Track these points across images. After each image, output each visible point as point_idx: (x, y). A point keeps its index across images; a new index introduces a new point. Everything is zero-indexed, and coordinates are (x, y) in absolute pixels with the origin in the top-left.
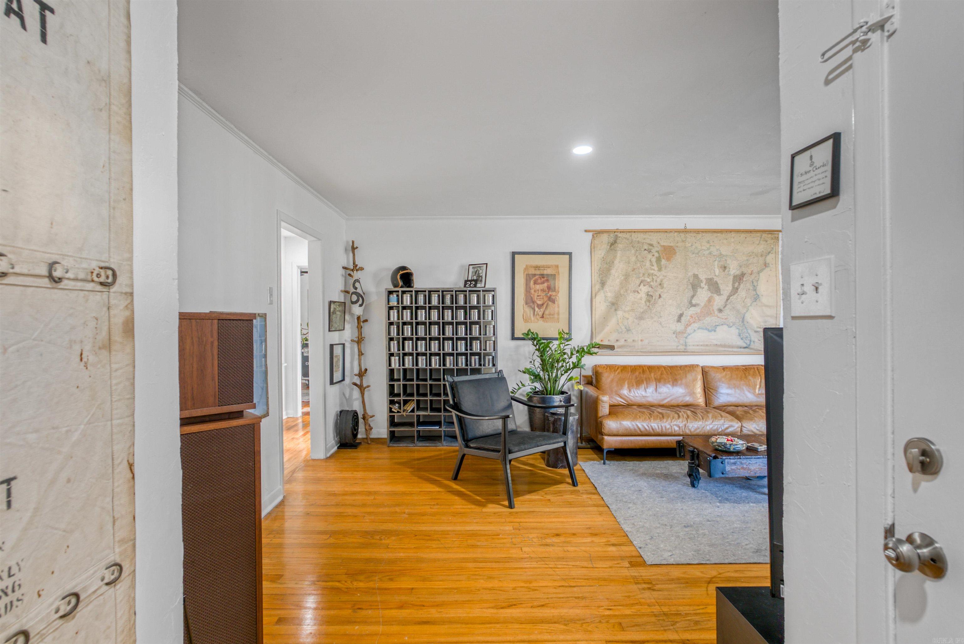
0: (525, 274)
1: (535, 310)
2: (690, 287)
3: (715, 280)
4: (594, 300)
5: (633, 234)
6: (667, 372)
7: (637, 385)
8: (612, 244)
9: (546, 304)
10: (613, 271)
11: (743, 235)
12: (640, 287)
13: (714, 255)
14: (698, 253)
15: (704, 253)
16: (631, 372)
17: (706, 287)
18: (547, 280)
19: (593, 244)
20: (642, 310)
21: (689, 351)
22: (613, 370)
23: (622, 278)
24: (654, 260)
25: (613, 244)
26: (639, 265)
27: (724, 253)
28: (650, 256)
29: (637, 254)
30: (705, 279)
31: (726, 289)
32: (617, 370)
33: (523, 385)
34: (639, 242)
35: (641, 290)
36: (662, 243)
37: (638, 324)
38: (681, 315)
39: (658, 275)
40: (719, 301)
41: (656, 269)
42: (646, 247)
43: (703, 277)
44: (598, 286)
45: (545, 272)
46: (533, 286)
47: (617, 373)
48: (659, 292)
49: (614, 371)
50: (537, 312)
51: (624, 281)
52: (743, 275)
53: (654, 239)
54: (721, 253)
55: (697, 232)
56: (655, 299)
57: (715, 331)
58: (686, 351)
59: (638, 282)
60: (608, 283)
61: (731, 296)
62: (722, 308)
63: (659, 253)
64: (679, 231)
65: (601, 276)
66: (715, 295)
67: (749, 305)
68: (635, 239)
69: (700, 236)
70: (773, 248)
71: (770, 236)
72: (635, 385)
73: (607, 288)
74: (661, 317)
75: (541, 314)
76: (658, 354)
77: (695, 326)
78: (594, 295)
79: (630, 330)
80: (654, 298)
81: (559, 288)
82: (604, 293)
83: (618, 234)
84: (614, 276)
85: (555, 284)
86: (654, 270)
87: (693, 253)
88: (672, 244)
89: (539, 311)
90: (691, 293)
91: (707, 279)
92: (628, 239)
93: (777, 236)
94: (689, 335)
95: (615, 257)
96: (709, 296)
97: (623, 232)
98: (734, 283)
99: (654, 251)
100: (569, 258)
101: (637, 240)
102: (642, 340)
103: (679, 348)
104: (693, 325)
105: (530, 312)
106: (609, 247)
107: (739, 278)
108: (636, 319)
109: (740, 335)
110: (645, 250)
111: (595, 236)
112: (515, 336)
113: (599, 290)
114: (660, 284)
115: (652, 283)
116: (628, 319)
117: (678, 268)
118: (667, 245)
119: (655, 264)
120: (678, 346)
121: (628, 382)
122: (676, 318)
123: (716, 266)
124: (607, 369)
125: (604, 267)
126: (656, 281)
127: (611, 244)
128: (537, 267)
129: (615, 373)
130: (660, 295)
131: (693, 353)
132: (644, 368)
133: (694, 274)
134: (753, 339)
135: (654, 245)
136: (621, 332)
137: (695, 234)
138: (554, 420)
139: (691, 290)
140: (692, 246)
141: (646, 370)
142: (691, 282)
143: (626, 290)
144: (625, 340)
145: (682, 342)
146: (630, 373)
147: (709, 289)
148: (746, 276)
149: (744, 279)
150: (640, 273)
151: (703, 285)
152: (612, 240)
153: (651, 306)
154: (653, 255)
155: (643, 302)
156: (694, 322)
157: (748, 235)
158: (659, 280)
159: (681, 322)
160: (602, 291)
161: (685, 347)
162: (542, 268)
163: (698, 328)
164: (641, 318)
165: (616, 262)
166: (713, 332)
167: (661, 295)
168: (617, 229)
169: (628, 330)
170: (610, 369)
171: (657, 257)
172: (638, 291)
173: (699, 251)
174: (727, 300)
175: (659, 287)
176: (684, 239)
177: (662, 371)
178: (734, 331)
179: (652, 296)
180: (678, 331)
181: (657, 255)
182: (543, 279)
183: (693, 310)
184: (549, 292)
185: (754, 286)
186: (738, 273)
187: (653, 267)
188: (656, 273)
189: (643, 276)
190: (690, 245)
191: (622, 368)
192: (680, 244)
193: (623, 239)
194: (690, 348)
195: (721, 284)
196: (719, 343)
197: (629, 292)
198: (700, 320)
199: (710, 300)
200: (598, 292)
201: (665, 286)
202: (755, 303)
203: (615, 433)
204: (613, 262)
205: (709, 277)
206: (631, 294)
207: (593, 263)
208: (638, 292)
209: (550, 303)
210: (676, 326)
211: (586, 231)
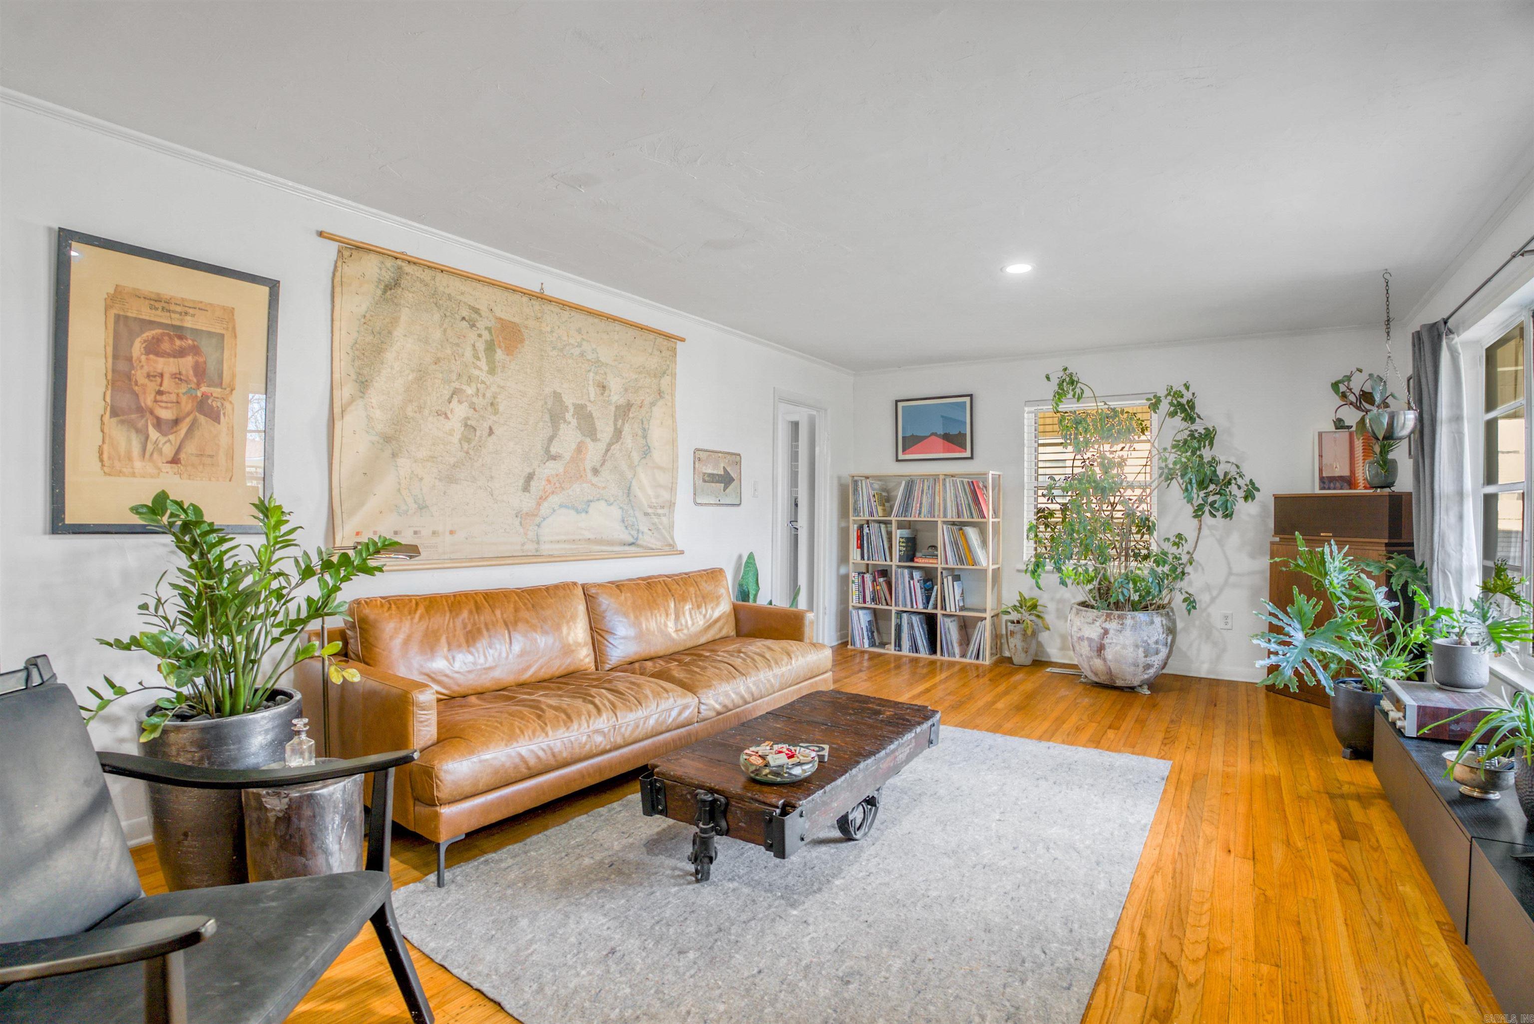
0: (113, 312)
1: (147, 437)
2: (547, 417)
3: (589, 409)
4: (338, 425)
5: (439, 275)
6: (525, 604)
7: (467, 642)
8: (388, 288)
9: (188, 420)
10: (389, 356)
11: (632, 332)
12: (451, 405)
13: (588, 360)
14: (561, 350)
15: (572, 351)
16: (451, 611)
17: (574, 422)
18: (195, 350)
19: (338, 274)
20: (452, 460)
21: (544, 553)
22: (406, 611)
23: (410, 377)
24: (481, 346)
25: (392, 286)
26: (449, 351)
27: (602, 359)
28: (472, 336)
29: (445, 326)
30: (574, 404)
31: (605, 430)
32: (416, 609)
33: (121, 692)
34: (450, 298)
35: (452, 411)
36: (499, 314)
37: (445, 493)
38: (530, 477)
39: (488, 383)
40: (593, 452)
41: (485, 368)
42: (465, 313)
43: (569, 400)
44: (346, 391)
45: (188, 323)
46: (143, 358)
47: (417, 616)
48: (490, 423)
49: (410, 613)
50: (156, 442)
51: (415, 386)
52: (629, 406)
53: (483, 298)
54: (598, 358)
55: (564, 305)
56: (481, 437)
57: (587, 512)
58: (538, 553)
59: (447, 393)
60: (375, 384)
61: (613, 444)
62: (598, 466)
63: (490, 333)
64: (531, 296)
65: (357, 363)
66: (588, 440)
67: (636, 463)
68: (441, 289)
69: (566, 314)
70: (668, 366)
71: (665, 343)
72: (464, 644)
73: (374, 397)
74: (492, 477)
75: (168, 451)
76: (485, 563)
77: (555, 500)
78: (337, 410)
79: (427, 507)
80: (478, 433)
81: (233, 376)
82: (366, 409)
83: (403, 264)
84: (392, 368)
85: (221, 362)
86: (481, 369)
87: (554, 348)
88: (516, 320)
89: (163, 440)
90: (549, 431)
91: (576, 406)
92: (426, 285)
93: (673, 345)
94: (544, 519)
95: (395, 321)
96: (579, 440)
97: (415, 263)
98: (616, 420)
99: (481, 324)
100: (271, 295)
101: (447, 291)
102: (452, 532)
103: (526, 547)
104: (550, 499)
105: (129, 441)
106: (379, 292)
107: (624, 411)
108: (440, 480)
109: (623, 521)
110: (464, 318)
111: (346, 253)
112: (67, 522)
113: (352, 400)
114: (492, 404)
115: (475, 399)
116: (421, 479)
117: (526, 373)
118: (507, 318)
119: (482, 355)
120: (523, 545)
121: (447, 638)
122: (521, 482)
123: (591, 382)
124: (390, 608)
125: (367, 340)
126: (484, 395)
127: (386, 286)
128: (157, 301)
129: (412, 619)
130: (491, 429)
131: (552, 559)
132: (478, 599)
133: (555, 392)
134: (641, 528)
135: (483, 314)
136: (406, 512)
137: (557, 310)
138: (290, 807)
139: (549, 424)
140: (552, 332)
141: (483, 604)
142: (549, 407)
143: (420, 409)
144: (415, 533)
145: (531, 535)
146: (448, 615)
147: (579, 428)
148: (633, 409)
149: (631, 415)
150: (451, 372)
151: (569, 416)
152: (387, 276)
153: (471, 452)
154: (480, 336)
155: (455, 439)
156: (553, 493)
157: (637, 333)
158: (489, 394)
159: (529, 491)
160: (360, 403)
161: (536, 546)
162: (178, 309)
163: (561, 506)
164: (451, 479)
165: (398, 332)
166: (583, 515)
167: (494, 428)
168: (402, 253)
169: (422, 508)
170: (398, 608)
171: (486, 341)
172: (446, 414)
173: (565, 346)
174: (607, 451)
175: (489, 408)
176: (539, 315)
177: (516, 601)
178: (616, 512)
179: (475, 430)
180: (525, 510)
181: (486, 335)
182: (178, 342)
183: (552, 468)
184: (198, 385)
185: (644, 430)
186: (622, 401)
187: (478, 363)
188: (483, 375)
189: (457, 379)
190: (549, 329)
191: (427, 603)
192: (531, 323)
193: (415, 281)
194: (546, 548)
195: (598, 418)
196: (592, 536)
197: (426, 412)
198: (563, 489)
199: (580, 449)
200: (350, 403)
201: (501, 408)
202: (644, 461)
203: (468, 790)
204: (390, 333)
205: (580, 402)
206: (430, 419)
207: (337, 324)
208: (447, 417)
209: (202, 419)
210: (521, 501)
211: (321, 234)
